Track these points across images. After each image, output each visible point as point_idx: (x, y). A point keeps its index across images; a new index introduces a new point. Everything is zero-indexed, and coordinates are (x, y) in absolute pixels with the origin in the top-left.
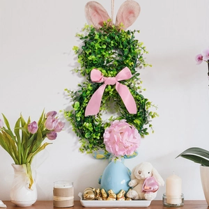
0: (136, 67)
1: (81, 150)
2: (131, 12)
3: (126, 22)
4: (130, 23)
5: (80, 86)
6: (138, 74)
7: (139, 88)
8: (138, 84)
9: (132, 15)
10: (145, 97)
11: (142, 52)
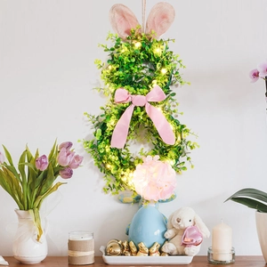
0: (172, 85)
1: (106, 190)
2: (164, 17)
3: (159, 28)
4: (163, 31)
5: (103, 109)
6: (174, 94)
7: (174, 111)
8: (174, 106)
9: (165, 20)
10: (181, 123)
11: (178, 66)
